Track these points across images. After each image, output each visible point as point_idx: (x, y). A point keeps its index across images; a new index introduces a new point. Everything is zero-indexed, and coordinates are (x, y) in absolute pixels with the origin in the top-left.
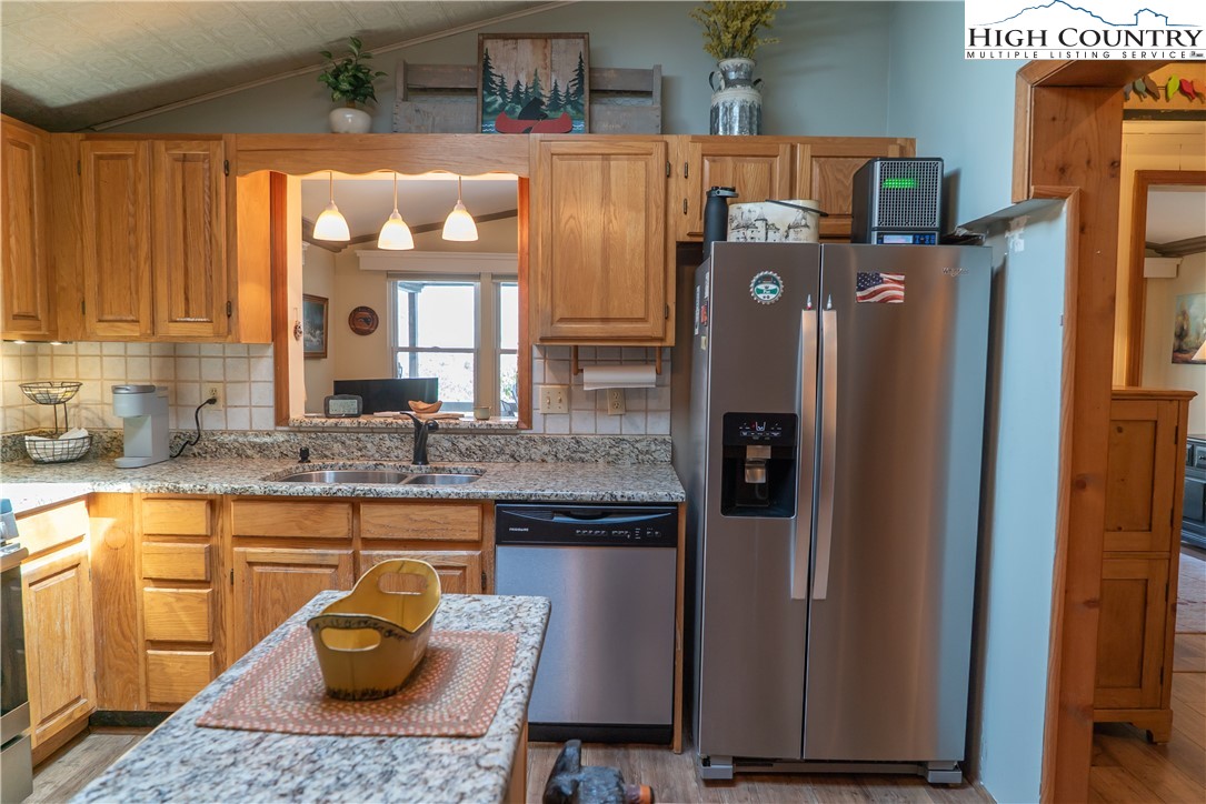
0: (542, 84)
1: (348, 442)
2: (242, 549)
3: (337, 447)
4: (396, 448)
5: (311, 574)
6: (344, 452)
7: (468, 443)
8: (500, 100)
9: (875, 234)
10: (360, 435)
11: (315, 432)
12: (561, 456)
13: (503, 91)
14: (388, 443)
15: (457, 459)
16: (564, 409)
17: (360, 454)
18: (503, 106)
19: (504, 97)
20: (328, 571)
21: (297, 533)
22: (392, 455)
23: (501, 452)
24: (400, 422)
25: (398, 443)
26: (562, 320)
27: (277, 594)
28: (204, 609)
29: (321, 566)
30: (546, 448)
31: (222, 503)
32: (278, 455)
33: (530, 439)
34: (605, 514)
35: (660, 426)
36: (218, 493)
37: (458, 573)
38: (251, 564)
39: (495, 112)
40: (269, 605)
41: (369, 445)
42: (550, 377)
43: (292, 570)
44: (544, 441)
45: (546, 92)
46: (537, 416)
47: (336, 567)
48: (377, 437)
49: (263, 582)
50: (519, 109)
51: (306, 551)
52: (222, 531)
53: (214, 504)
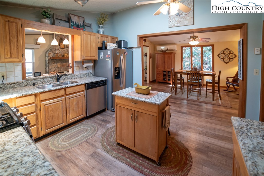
0: (79, 23)
1: (41, 81)
2: (43, 103)
3: (39, 82)
4: (52, 80)
5: (58, 103)
6: (40, 83)
7: (64, 77)
8: (73, 24)
9: (123, 48)
10: (44, 79)
11: (34, 80)
12: (79, 77)
13: (74, 23)
14: (50, 80)
15: (63, 80)
16: (79, 70)
17: (44, 82)
18: (74, 25)
19: (74, 24)
20: (61, 102)
21: (55, 96)
22: (51, 82)
23: (70, 78)
24: (52, 75)
25: (52, 79)
26: (85, 57)
27: (51, 109)
28: (35, 117)
29: (59, 101)
30: (77, 76)
31: (37, 95)
32: (24, 86)
33: (74, 75)
34: (99, 82)
35: (91, 71)
36: (38, 92)
37: (81, 96)
38: (45, 105)
39: (73, 26)
40: (49, 112)
41: (46, 81)
42: (76, 65)
43: (54, 104)
44: (76, 75)
45: (80, 24)
46: (75, 72)
47: (62, 101)
48: (47, 79)
49: (48, 108)
50: (76, 26)
51: (57, 99)
52: (37, 100)
53: (36, 95)
